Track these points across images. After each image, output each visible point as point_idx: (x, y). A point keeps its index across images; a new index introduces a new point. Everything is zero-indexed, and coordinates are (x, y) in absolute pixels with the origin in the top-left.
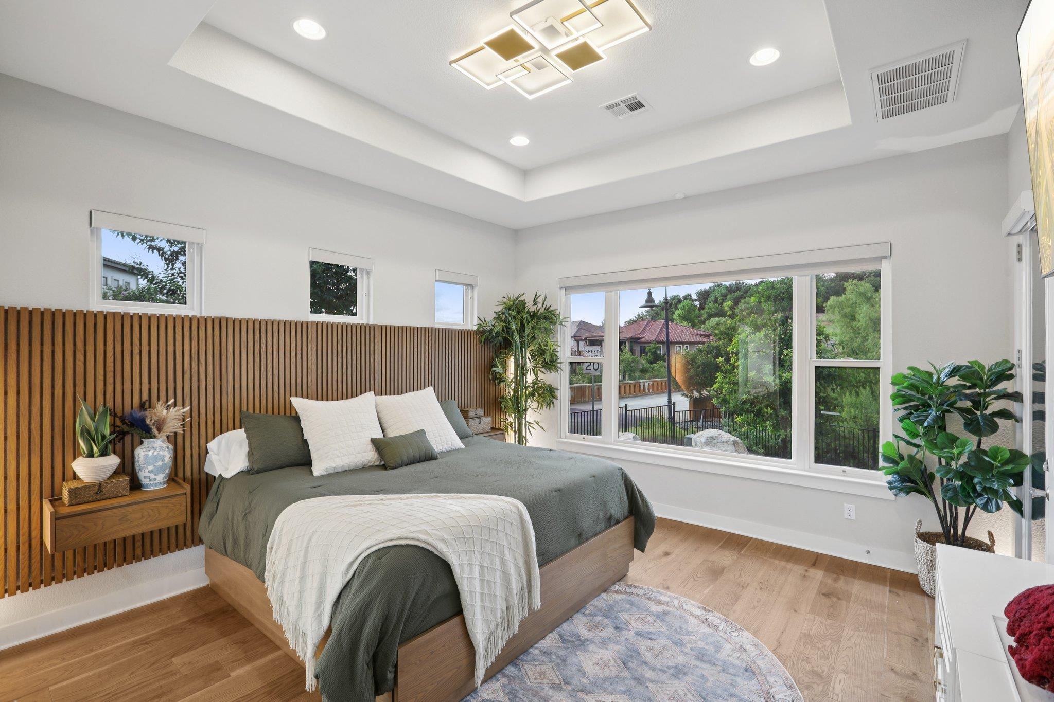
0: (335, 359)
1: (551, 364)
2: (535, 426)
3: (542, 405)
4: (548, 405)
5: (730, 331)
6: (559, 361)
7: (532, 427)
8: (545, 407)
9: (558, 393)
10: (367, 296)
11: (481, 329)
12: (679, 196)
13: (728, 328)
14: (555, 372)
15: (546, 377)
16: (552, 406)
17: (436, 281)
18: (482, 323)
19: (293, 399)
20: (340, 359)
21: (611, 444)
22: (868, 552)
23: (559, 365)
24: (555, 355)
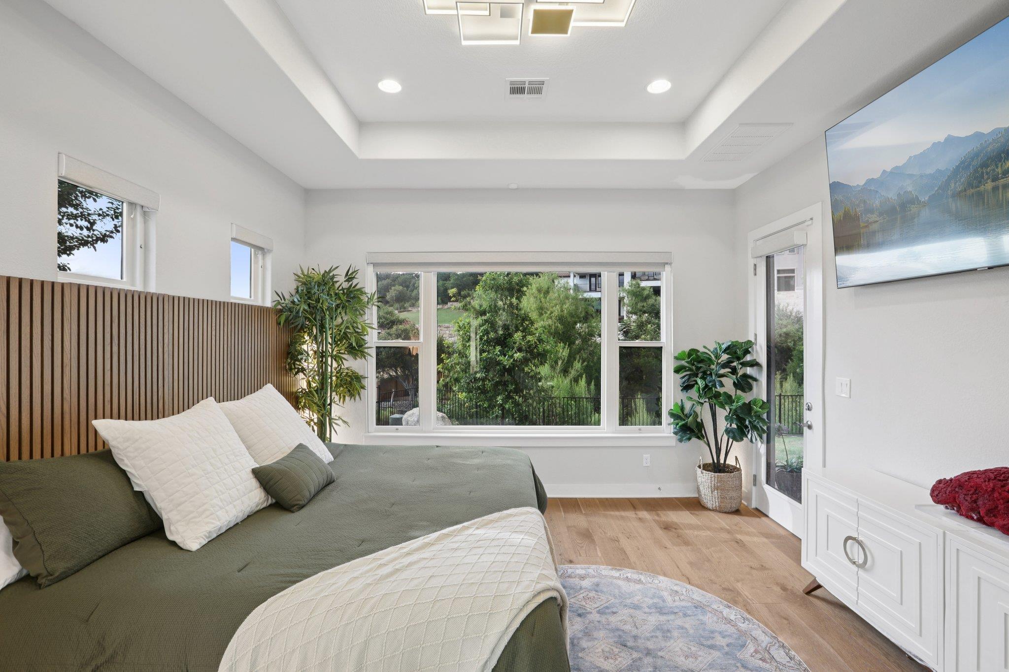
0: (108, 348)
1: (357, 350)
2: (339, 422)
3: (344, 397)
4: (352, 395)
5: (388, 316)
6: (366, 346)
7: (336, 424)
8: (347, 398)
9: (365, 382)
10: (143, 250)
11: (279, 307)
12: (514, 186)
13: (386, 313)
14: (361, 358)
15: (351, 364)
16: (357, 397)
17: (233, 239)
18: (280, 299)
19: (95, 423)
20: (115, 349)
21: (430, 432)
22: (659, 489)
23: (366, 350)
24: (362, 339)
